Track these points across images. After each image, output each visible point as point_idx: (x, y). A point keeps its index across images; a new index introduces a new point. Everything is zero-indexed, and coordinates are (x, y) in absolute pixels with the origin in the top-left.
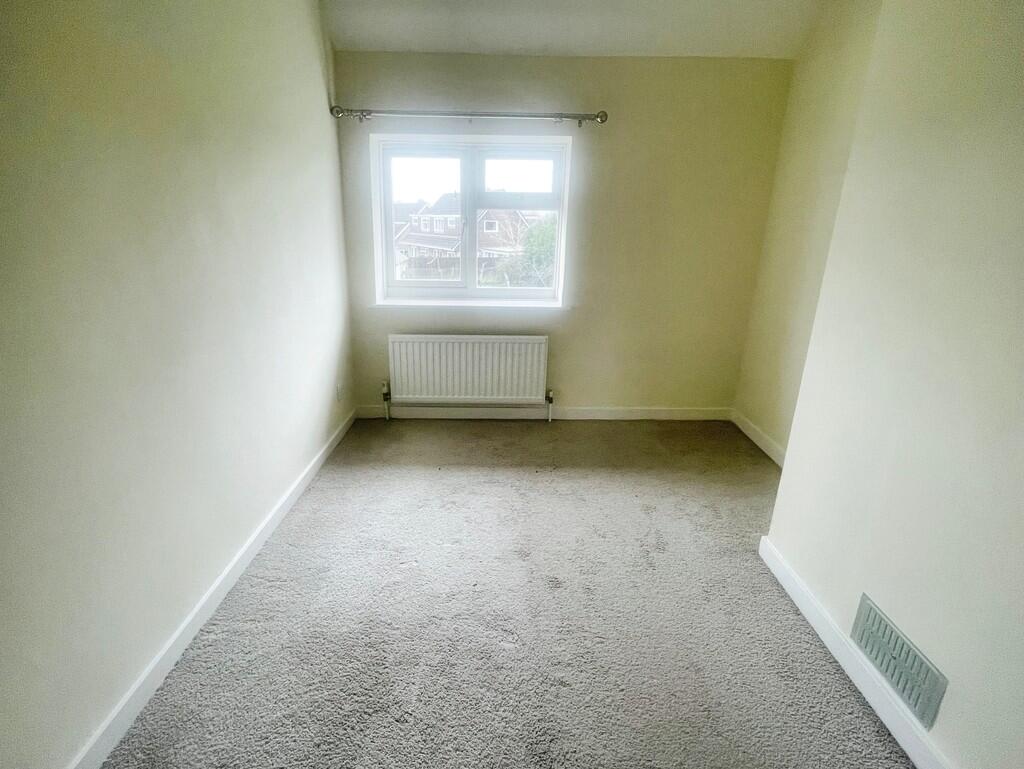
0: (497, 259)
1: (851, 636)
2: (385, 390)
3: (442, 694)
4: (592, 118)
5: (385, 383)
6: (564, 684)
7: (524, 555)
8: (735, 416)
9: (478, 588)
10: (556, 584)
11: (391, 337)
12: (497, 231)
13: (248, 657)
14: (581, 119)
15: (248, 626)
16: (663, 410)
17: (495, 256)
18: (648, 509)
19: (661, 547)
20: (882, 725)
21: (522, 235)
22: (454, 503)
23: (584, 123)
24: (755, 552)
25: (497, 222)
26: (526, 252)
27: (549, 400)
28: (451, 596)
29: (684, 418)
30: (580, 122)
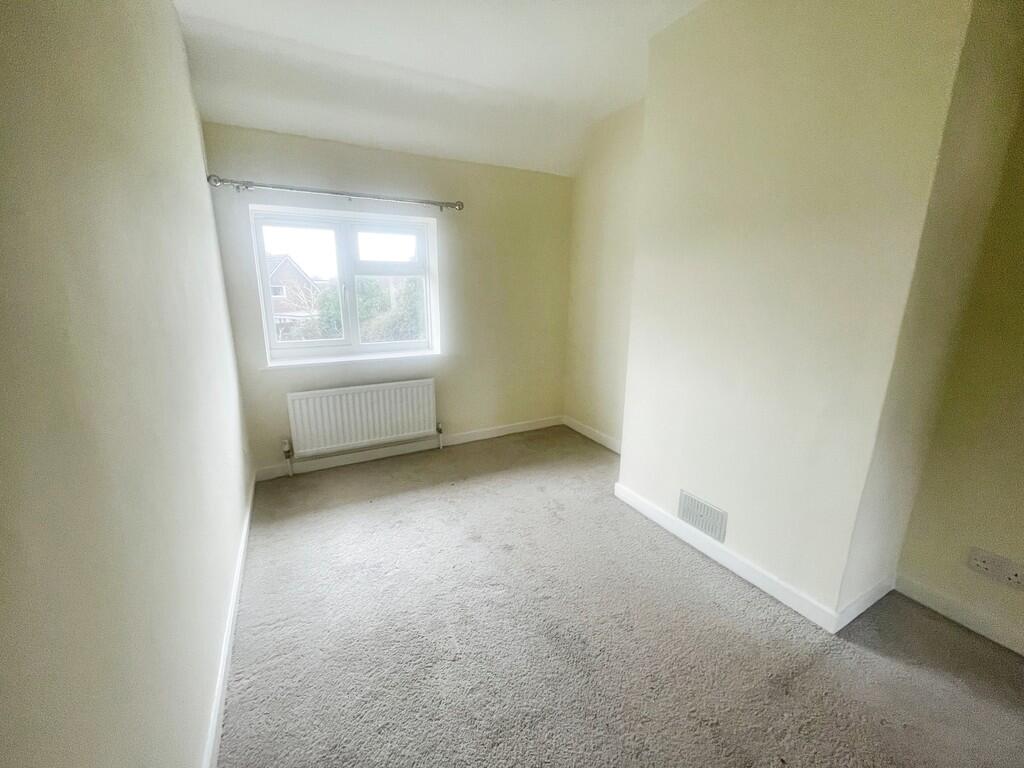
0: (291, 324)
1: (679, 516)
2: (287, 448)
3: (474, 634)
4: (452, 205)
5: (286, 441)
6: (547, 598)
7: (477, 538)
8: (566, 420)
9: (458, 568)
10: (509, 548)
11: (290, 396)
12: (285, 296)
13: (296, 679)
14: (442, 205)
15: (276, 661)
16: (521, 425)
17: (288, 321)
18: (542, 489)
19: (561, 507)
20: (703, 554)
21: (315, 300)
22: (400, 522)
23: (444, 208)
24: (613, 495)
25: (284, 287)
26: (323, 316)
27: (439, 431)
28: (440, 580)
29: (533, 428)
30: (441, 209)
